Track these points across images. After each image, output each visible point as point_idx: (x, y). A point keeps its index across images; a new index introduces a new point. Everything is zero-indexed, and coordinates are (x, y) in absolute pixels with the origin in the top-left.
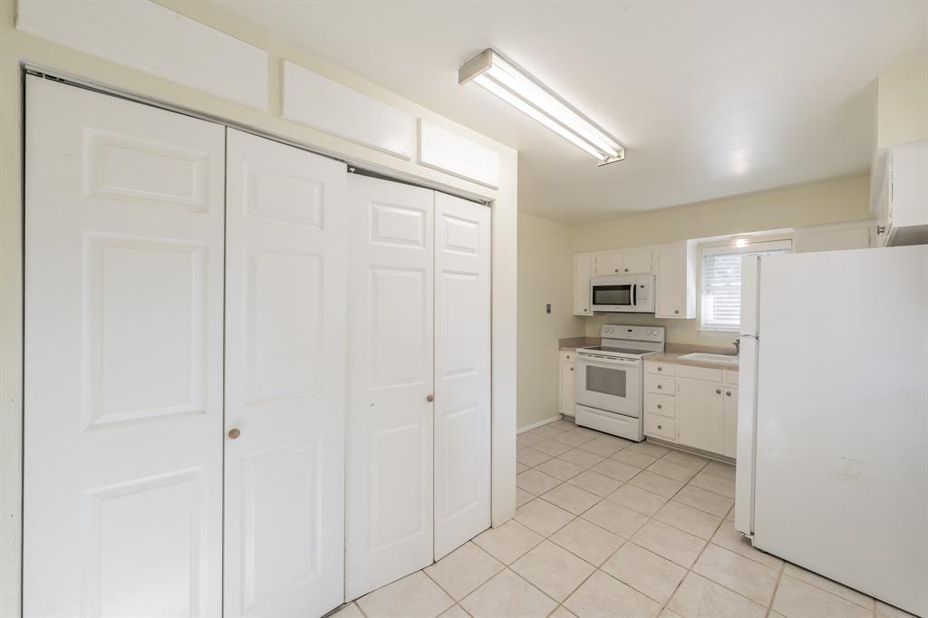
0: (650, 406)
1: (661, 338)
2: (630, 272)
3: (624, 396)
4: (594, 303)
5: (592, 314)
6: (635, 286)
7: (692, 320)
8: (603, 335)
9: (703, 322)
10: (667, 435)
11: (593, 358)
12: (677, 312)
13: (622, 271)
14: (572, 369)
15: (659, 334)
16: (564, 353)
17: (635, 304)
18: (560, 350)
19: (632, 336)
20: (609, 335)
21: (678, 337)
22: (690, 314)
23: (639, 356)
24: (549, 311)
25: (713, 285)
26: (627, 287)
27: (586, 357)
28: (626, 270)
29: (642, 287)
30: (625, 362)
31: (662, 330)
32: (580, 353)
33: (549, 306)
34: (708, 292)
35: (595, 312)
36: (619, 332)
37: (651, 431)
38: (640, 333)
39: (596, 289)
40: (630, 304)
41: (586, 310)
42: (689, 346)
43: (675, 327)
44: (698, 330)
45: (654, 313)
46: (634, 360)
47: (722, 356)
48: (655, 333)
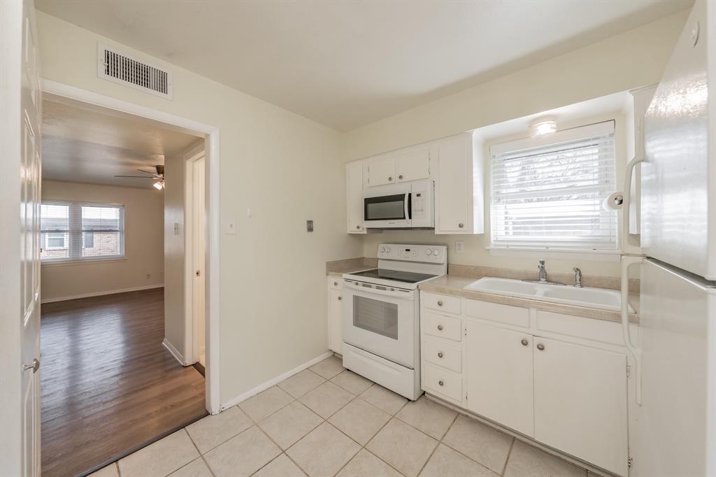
0: (429, 354)
1: (443, 259)
2: (406, 178)
3: (396, 338)
4: (366, 219)
5: (365, 232)
6: (410, 195)
7: (480, 236)
8: (379, 256)
9: (492, 238)
10: (450, 394)
11: (360, 287)
12: (461, 226)
13: (395, 178)
14: (340, 298)
15: (440, 254)
16: (332, 279)
17: (410, 217)
18: (327, 275)
19: (410, 256)
21: (463, 257)
22: (478, 229)
23: (413, 286)
24: (310, 229)
25: (504, 191)
26: (400, 198)
27: (352, 285)
28: (401, 177)
29: (418, 195)
30: (396, 293)
31: (444, 248)
32: (347, 280)
33: (310, 222)
34: (499, 200)
35: (368, 229)
36: (397, 251)
37: (430, 386)
38: (419, 253)
39: (368, 201)
40: (404, 218)
41: (358, 228)
42: (476, 268)
43: (459, 245)
44: (487, 248)
45: (433, 229)
46: (407, 290)
47: (520, 282)
48: (436, 252)
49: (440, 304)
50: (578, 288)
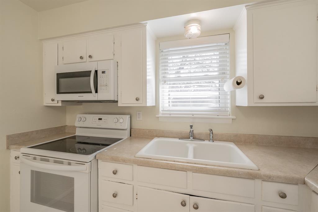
1: (127, 126)
2: (94, 58)
4: (58, 92)
5: (60, 104)
6: (96, 71)
7: (153, 107)
8: (77, 124)
9: (161, 109)
12: (137, 99)
13: (86, 58)
15: (124, 122)
16: (14, 153)
17: (96, 92)
18: (8, 148)
19: (102, 124)
20: (81, 124)
21: (141, 123)
22: (150, 102)
25: (169, 76)
26: (87, 74)
27: (31, 160)
28: (90, 57)
29: (103, 72)
31: (128, 117)
35: (62, 101)
36: (91, 120)
39: (60, 76)
40: (91, 92)
41: (53, 100)
42: (150, 131)
43: (139, 114)
44: (157, 116)
45: (117, 102)
46: (82, 163)
47: (177, 140)
48: (121, 120)
49: (115, 173)
50: (211, 143)
